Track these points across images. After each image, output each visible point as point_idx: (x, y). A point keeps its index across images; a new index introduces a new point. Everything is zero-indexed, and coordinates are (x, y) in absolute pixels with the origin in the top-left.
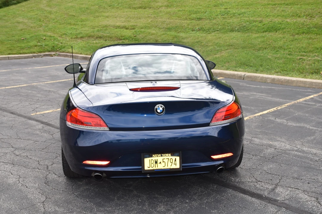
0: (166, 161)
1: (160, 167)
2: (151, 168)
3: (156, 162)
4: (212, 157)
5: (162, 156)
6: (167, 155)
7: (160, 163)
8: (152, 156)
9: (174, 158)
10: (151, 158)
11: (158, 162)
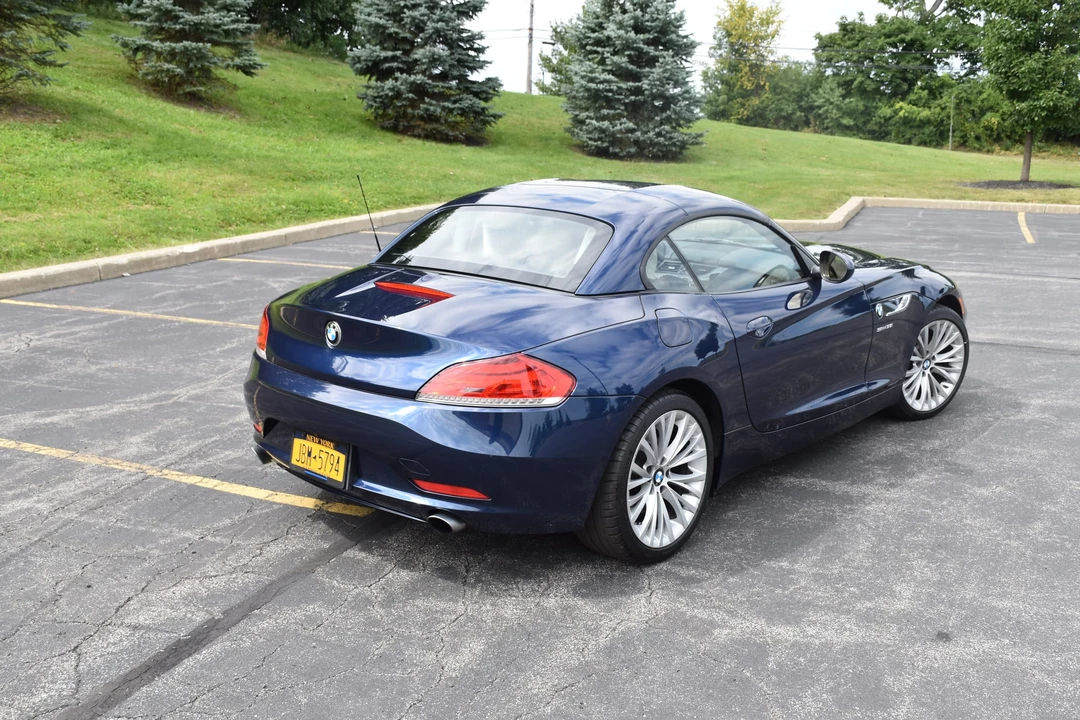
0: (324, 456)
1: (314, 466)
2: (299, 464)
3: (309, 454)
4: (418, 482)
5: (319, 443)
6: (328, 443)
7: (315, 458)
8: (305, 438)
9: (337, 454)
10: (302, 441)
11: (313, 456)
